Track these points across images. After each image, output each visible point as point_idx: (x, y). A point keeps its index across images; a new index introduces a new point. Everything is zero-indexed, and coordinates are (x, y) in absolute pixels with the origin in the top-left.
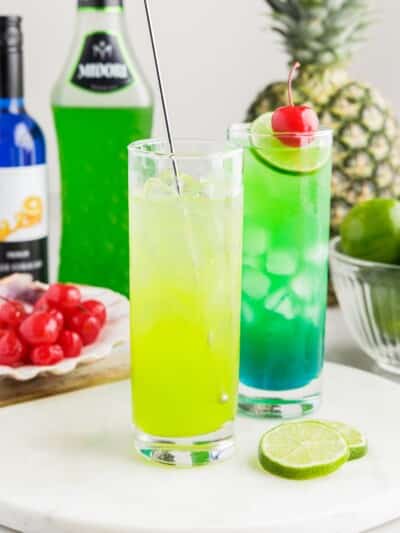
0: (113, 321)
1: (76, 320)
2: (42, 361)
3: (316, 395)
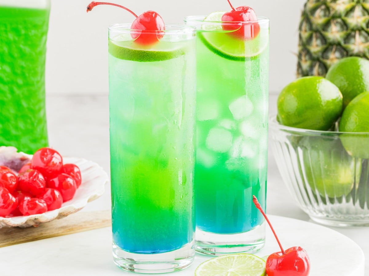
0: (87, 182)
1: (56, 180)
2: (30, 212)
3: (259, 240)
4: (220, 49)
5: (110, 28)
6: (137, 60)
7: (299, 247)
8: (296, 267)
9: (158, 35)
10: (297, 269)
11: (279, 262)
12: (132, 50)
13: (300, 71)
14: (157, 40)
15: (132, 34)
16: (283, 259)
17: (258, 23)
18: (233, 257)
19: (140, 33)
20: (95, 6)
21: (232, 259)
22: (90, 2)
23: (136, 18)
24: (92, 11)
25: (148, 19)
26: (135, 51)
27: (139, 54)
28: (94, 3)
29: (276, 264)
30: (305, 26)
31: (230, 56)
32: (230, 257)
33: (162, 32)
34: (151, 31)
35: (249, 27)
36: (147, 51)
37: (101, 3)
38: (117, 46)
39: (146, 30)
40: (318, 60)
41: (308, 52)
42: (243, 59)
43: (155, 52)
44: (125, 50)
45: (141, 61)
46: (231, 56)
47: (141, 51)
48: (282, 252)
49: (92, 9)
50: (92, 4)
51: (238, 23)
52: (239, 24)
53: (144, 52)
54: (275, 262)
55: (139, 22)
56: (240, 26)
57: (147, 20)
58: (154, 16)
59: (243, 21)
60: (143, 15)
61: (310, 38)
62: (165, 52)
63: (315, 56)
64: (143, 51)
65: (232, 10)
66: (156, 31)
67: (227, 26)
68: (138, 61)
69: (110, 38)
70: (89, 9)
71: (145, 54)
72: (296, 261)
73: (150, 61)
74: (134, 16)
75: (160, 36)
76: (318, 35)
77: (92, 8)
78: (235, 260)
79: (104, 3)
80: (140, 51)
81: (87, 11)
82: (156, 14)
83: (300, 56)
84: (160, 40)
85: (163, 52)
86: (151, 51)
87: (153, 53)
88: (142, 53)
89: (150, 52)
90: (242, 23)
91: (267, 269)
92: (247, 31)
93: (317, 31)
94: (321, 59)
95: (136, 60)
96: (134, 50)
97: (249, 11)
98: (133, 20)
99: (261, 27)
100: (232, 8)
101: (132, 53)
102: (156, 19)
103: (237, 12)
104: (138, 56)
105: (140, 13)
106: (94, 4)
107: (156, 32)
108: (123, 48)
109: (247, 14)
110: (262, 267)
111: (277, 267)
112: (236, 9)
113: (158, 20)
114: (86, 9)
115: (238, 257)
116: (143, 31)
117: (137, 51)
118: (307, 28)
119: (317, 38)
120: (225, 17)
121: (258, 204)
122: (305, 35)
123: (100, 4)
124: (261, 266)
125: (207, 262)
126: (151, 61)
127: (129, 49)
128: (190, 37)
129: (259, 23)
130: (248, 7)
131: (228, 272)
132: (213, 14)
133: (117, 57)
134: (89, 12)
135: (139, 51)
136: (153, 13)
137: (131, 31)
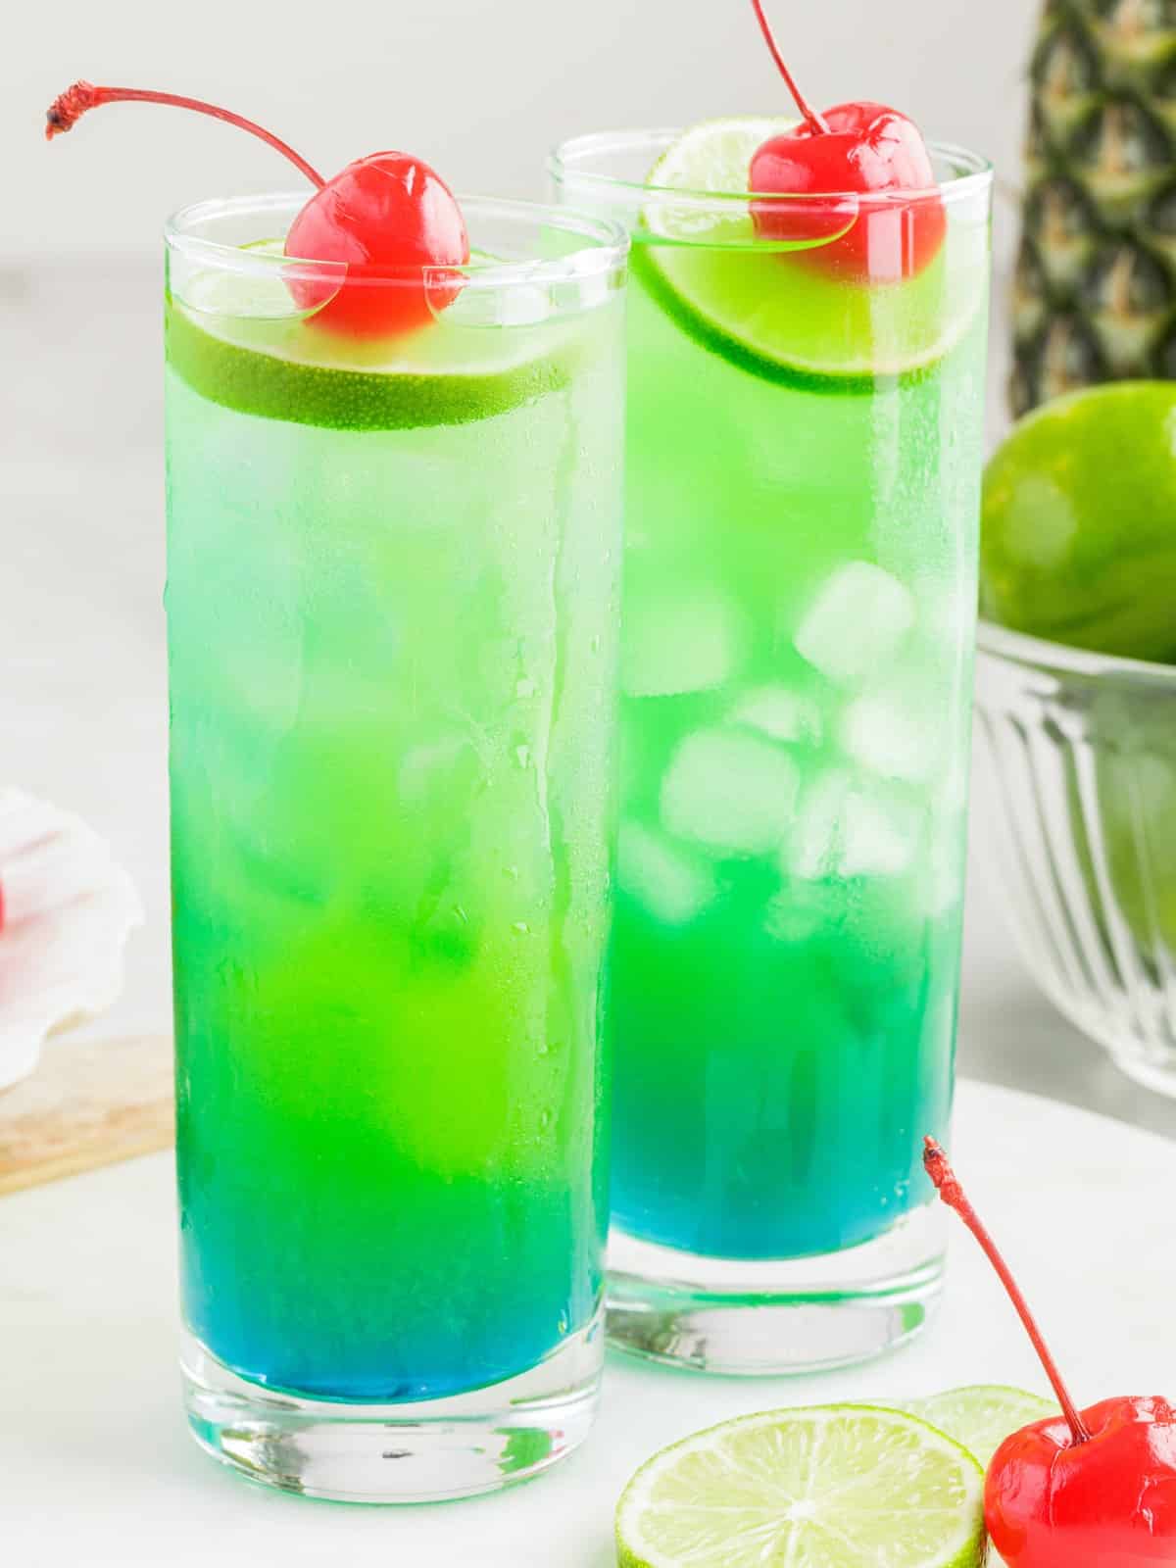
4: (743, 332)
5: (171, 239)
6: (322, 420)
7: (1159, 1401)
8: (1147, 1514)
9: (432, 292)
10: (1151, 1523)
11: (1055, 1487)
12: (296, 368)
13: (1034, 279)
14: (427, 317)
15: (295, 286)
16: (1075, 1469)
17: (939, 196)
18: (809, 1426)
19: (340, 280)
20: (90, 106)
21: (804, 1440)
22: (63, 88)
23: (314, 191)
24: (72, 130)
25: (381, 204)
26: (312, 372)
27: (331, 389)
28: (87, 95)
29: (1038, 1494)
30: (1062, 66)
31: (793, 372)
32: (790, 1423)
33: (453, 274)
34: (398, 269)
35: (894, 219)
36: (375, 376)
37: (119, 91)
38: (211, 339)
39: (368, 261)
40: (1126, 236)
41: (1078, 198)
42: (861, 385)
43: (415, 378)
44: (256, 366)
45: (340, 427)
46: (801, 373)
47: (345, 373)
48: (1069, 1418)
49: (76, 125)
50: (74, 100)
51: (835, 202)
52: (841, 208)
53: (362, 380)
54: (1033, 1478)
55: (332, 217)
56: (847, 217)
57: (376, 209)
58: (409, 186)
59: (863, 188)
60: (350, 178)
61: (1089, 131)
62: (476, 381)
63: (1112, 217)
64: (354, 374)
65: (801, 120)
66: (426, 268)
67: (779, 215)
68: (326, 424)
69: (174, 290)
70: (60, 120)
71: (365, 388)
72: (1147, 1484)
73: (389, 428)
74: (301, 173)
75: (443, 298)
76: (1132, 115)
77: (75, 118)
78: (816, 1445)
79: (140, 92)
80: (338, 372)
81: (50, 132)
82: (422, 173)
83: (1033, 210)
84: (445, 316)
85: (459, 379)
86: (398, 377)
87: (407, 383)
88: (349, 384)
89: (387, 377)
90: (862, 204)
91: (992, 1514)
92: (884, 238)
93: (1123, 97)
94: (1145, 236)
95: (316, 421)
96: (307, 368)
97: (889, 131)
98: (295, 198)
99: (952, 216)
100: (806, 117)
101: (295, 381)
102: (419, 201)
103: (829, 137)
104: (328, 399)
105: (336, 161)
106: (87, 97)
107: (421, 277)
108: (246, 351)
109: (886, 149)
110: (963, 1494)
111: (1047, 1511)
112: (826, 116)
113: (435, 207)
114: (45, 122)
115: (830, 1428)
116: (352, 272)
117: (323, 374)
118: (1077, 75)
119: (1125, 130)
120: (768, 161)
121: (949, 1184)
122: (1066, 111)
123: (120, 99)
124: (959, 1489)
125: (676, 1451)
126: (398, 427)
127: (274, 361)
128: (597, 295)
129: (945, 200)
130: (888, 111)
131: (788, 1525)
132: (699, 135)
133: (215, 399)
134: (60, 137)
135: (331, 375)
136: (403, 165)
137: (284, 268)
